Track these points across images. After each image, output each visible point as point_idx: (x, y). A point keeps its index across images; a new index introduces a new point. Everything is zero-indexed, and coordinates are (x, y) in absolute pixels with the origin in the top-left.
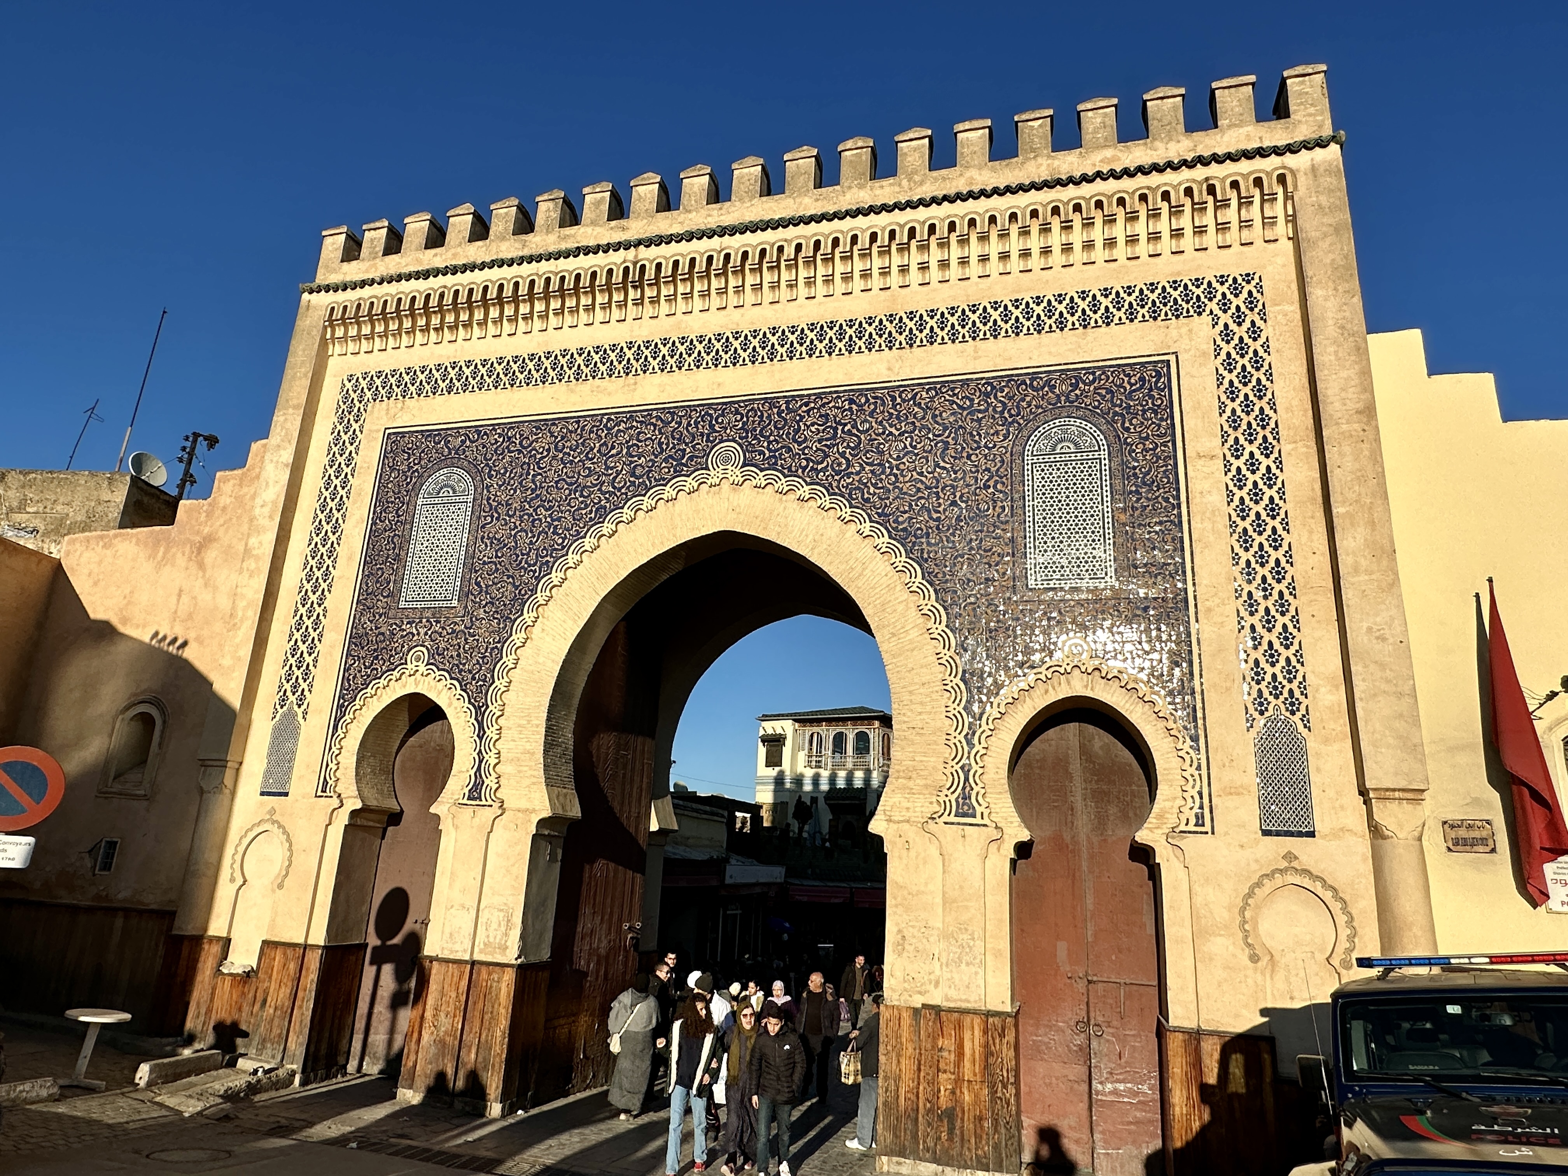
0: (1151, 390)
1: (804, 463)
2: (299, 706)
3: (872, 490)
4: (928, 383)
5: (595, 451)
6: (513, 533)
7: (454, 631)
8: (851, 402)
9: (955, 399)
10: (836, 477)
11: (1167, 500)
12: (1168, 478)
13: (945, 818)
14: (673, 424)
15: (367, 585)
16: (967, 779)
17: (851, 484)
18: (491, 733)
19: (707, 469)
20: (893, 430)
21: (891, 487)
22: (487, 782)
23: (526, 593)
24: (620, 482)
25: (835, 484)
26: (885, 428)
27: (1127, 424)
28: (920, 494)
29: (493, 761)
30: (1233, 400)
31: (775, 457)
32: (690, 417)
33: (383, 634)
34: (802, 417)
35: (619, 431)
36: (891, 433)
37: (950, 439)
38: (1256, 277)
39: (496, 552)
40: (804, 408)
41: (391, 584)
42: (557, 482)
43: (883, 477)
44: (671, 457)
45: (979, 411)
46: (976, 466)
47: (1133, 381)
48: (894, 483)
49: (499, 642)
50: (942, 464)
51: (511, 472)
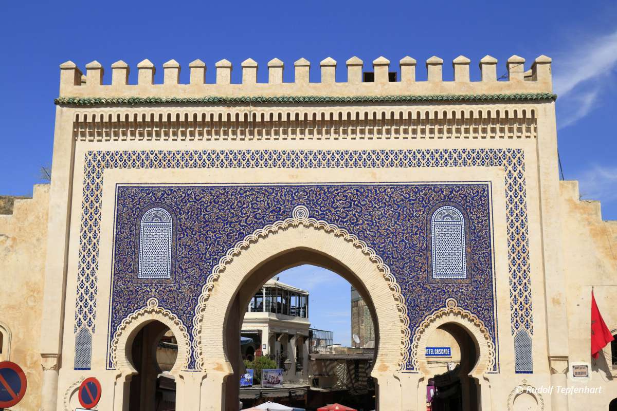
0: (481, 196)
1: (337, 218)
2: (90, 326)
3: (368, 232)
4: (391, 185)
5: (235, 204)
6: (196, 243)
7: (170, 291)
8: (357, 191)
9: (402, 193)
10: (352, 226)
11: (486, 244)
12: (486, 234)
13: (402, 371)
14: (274, 194)
15: (118, 266)
16: (410, 355)
17: (359, 229)
18: (196, 338)
19: (292, 217)
20: (376, 205)
21: (376, 232)
22: (197, 361)
23: (206, 273)
24: (249, 221)
25: (351, 229)
26: (372, 205)
27: (472, 211)
28: (389, 236)
29: (199, 351)
30: (511, 204)
31: (323, 214)
32: (282, 191)
33: (132, 291)
34: (335, 196)
35: (246, 196)
36: (375, 207)
37: (401, 212)
38: (522, 151)
39: (188, 252)
40: (336, 192)
41: (132, 266)
42: (217, 219)
43: (373, 227)
44: (274, 210)
45: (413, 200)
46: (412, 225)
47: (474, 192)
48: (377, 230)
49: (195, 296)
50: (398, 223)
51: (191, 212)
